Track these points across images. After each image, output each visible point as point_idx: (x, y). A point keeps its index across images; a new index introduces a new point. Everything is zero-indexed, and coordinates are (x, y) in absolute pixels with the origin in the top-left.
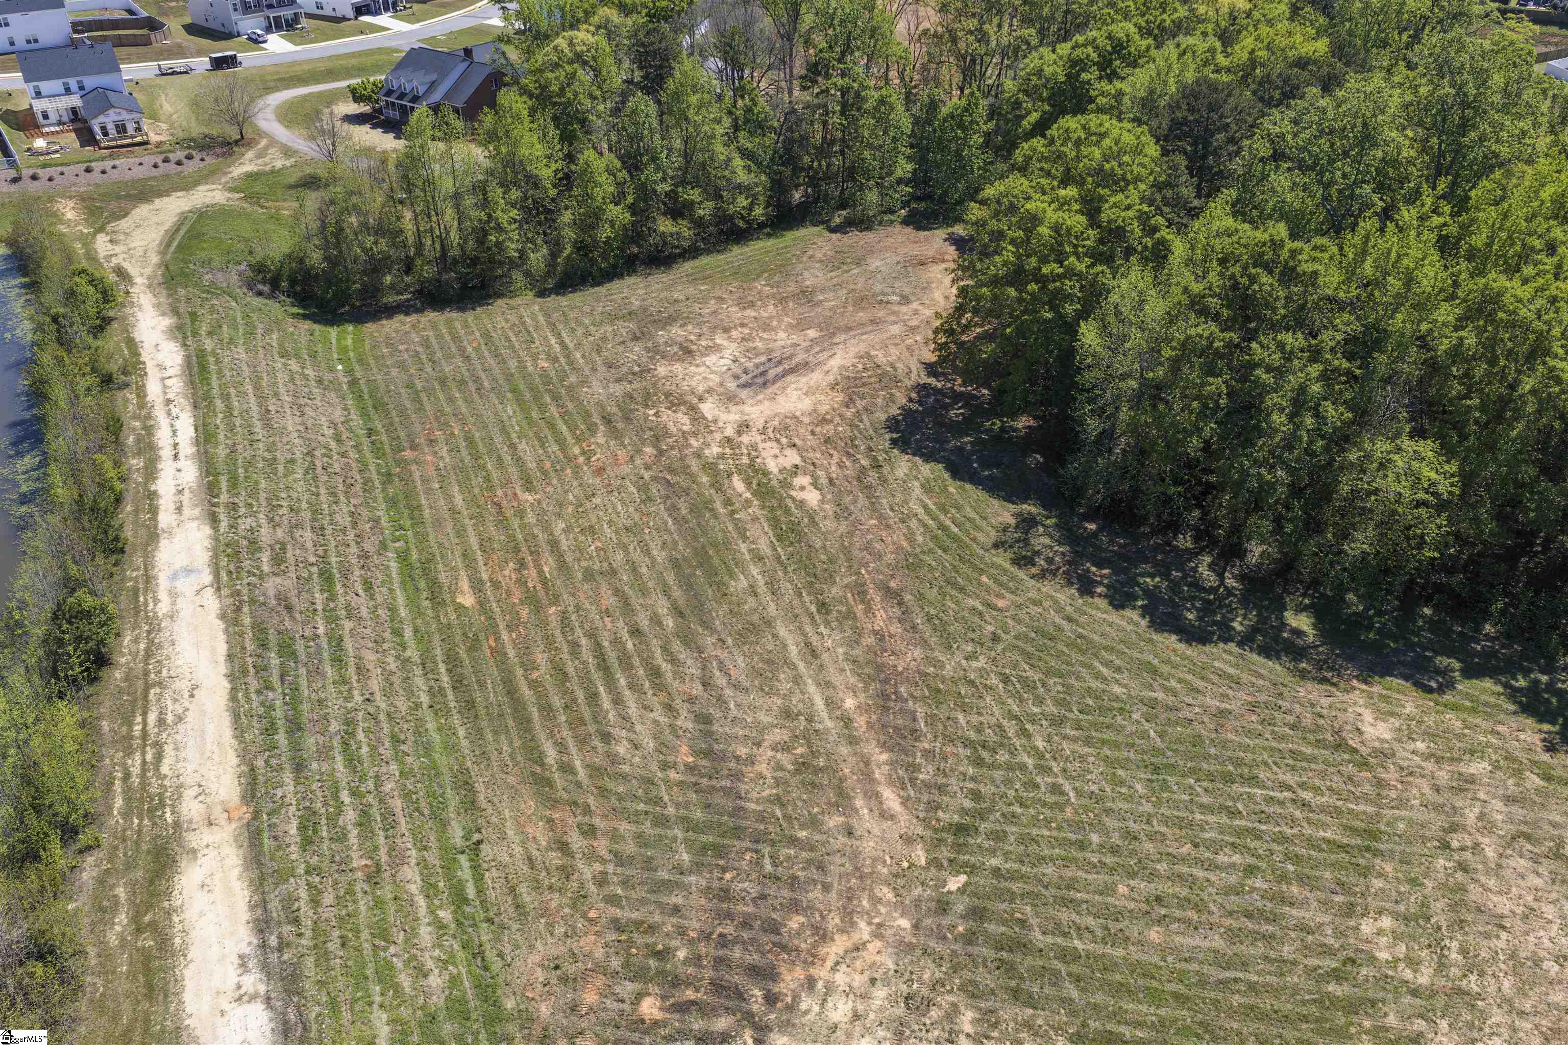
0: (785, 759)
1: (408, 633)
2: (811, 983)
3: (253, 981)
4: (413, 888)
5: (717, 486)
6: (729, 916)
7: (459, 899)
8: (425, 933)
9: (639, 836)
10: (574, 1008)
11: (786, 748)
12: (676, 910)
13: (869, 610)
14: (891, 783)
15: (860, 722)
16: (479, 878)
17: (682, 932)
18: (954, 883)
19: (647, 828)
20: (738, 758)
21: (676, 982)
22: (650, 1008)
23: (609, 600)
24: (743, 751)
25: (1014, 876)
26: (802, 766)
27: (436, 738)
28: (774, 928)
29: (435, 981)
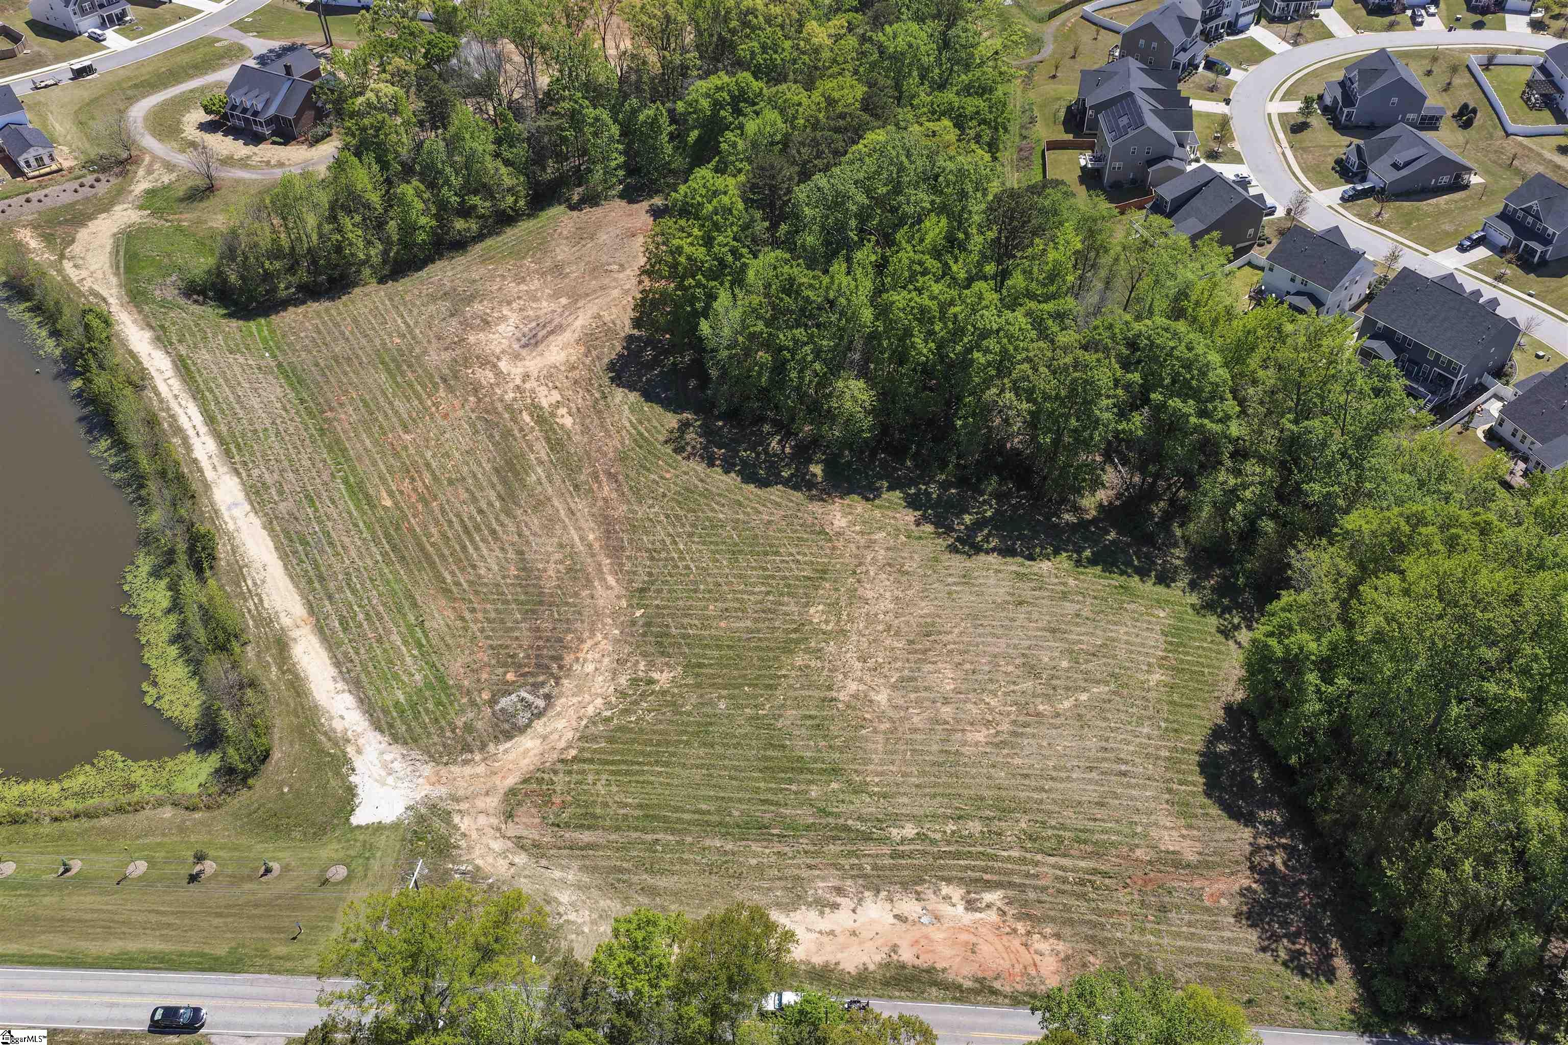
0: (561, 567)
1: (361, 525)
2: (577, 659)
3: (341, 685)
4: (398, 643)
5: (514, 420)
6: (540, 638)
7: (420, 646)
8: (409, 660)
9: (496, 610)
10: (479, 680)
11: (561, 562)
12: (517, 638)
13: (600, 487)
14: (611, 573)
15: (596, 545)
16: (426, 636)
17: (521, 646)
18: (638, 613)
19: (500, 606)
20: (538, 570)
21: (520, 666)
22: (510, 677)
23: (465, 496)
24: (540, 566)
25: (664, 608)
26: (569, 570)
27: (390, 576)
28: (560, 640)
29: (418, 677)
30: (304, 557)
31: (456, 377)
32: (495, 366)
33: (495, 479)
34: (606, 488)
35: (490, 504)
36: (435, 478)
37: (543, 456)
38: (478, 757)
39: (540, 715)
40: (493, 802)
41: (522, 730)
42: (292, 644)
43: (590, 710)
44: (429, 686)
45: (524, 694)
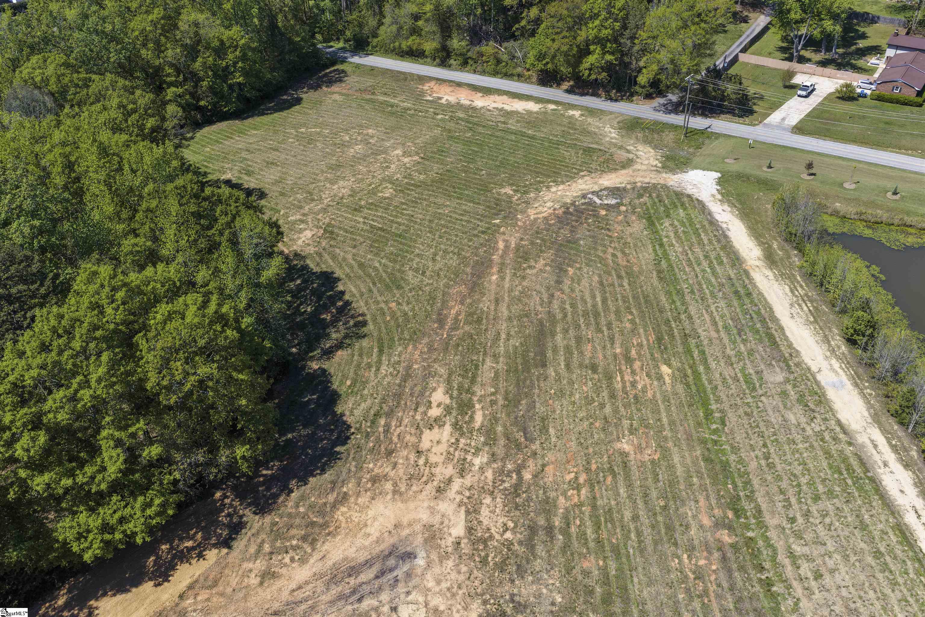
0: (533, 263)
2: (555, 210)
4: (677, 245)
5: (494, 420)
6: (572, 226)
7: (661, 245)
8: (672, 235)
9: (596, 250)
10: (626, 216)
11: (530, 267)
12: (589, 231)
14: (498, 249)
15: (495, 270)
16: (655, 250)
17: (589, 225)
18: (497, 221)
19: (592, 252)
20: (550, 266)
21: (594, 215)
22: (603, 213)
24: (548, 268)
25: (478, 219)
26: (527, 260)
27: (675, 298)
28: (560, 222)
29: (667, 224)
30: (755, 316)
31: (533, 529)
32: (470, 530)
33: (549, 354)
34: (453, 312)
35: (566, 331)
36: (609, 377)
37: (489, 362)
38: (639, 184)
39: (593, 193)
40: (637, 166)
41: (606, 189)
42: (762, 257)
43: (561, 187)
44: (659, 219)
45: (598, 201)
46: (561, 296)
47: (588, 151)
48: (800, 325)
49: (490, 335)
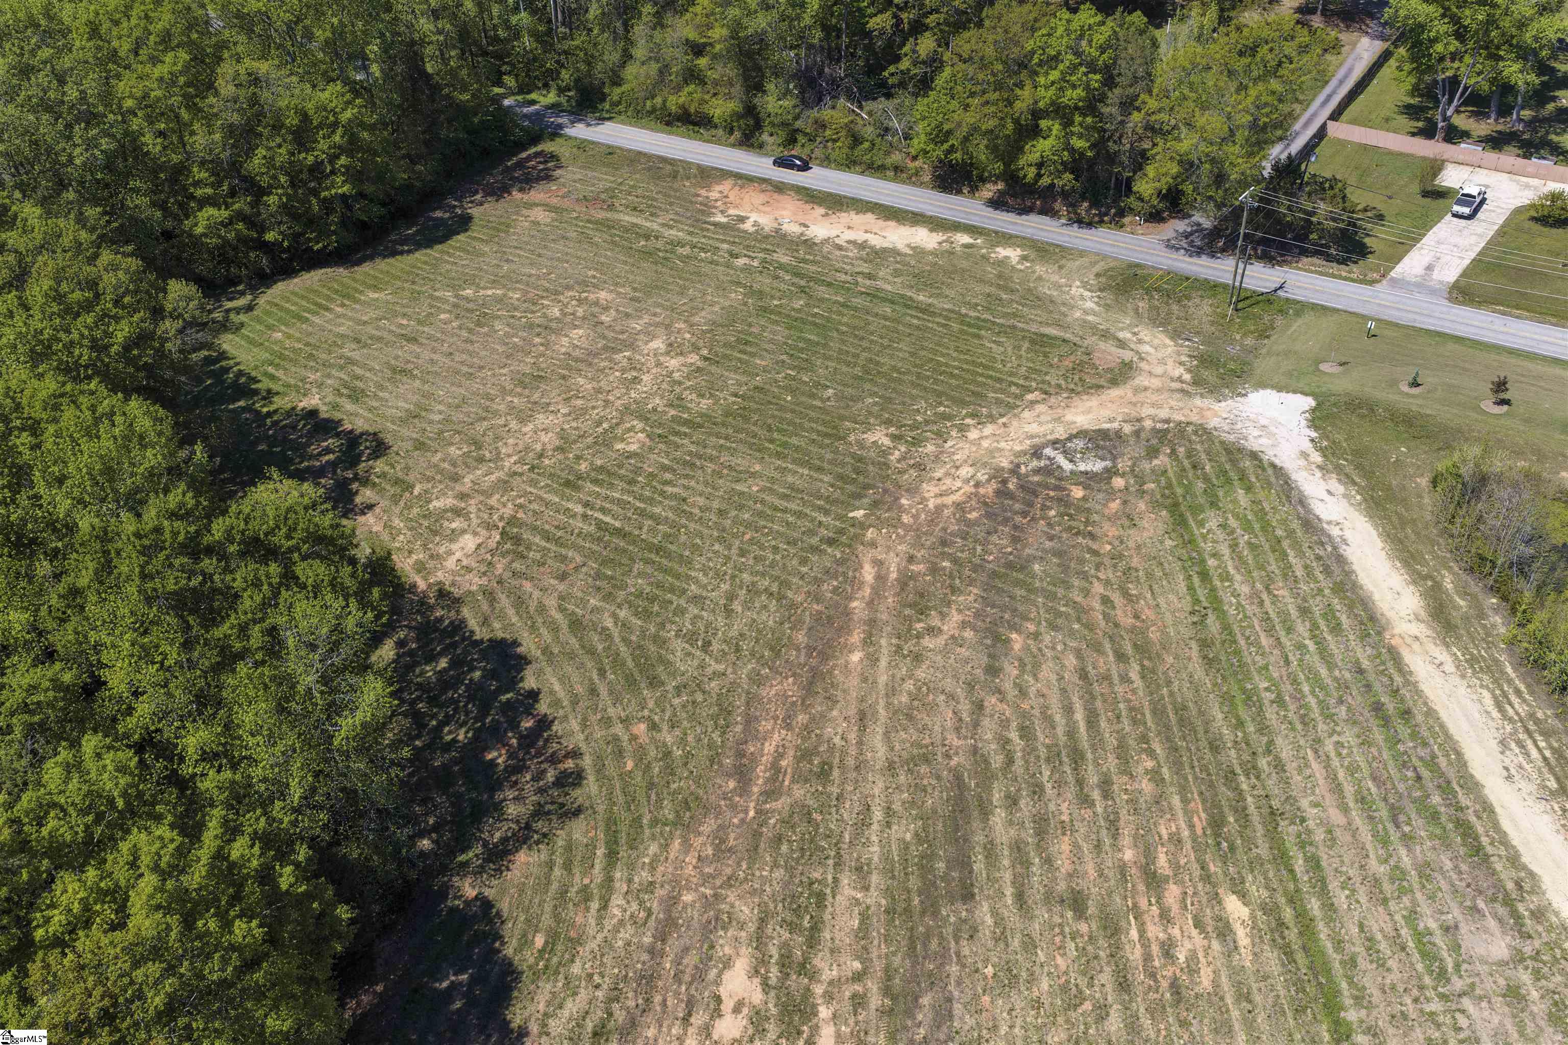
0: (936, 622)
2: (977, 485)
4: (1238, 577)
6: (1015, 527)
7: (1205, 576)
8: (1225, 550)
9: (1068, 587)
10: (1125, 502)
11: (932, 631)
12: (1051, 538)
14: (861, 585)
15: (856, 637)
16: (1191, 588)
17: (1049, 525)
18: (859, 514)
19: (1061, 592)
20: (974, 629)
21: (1060, 500)
22: (1078, 493)
24: (968, 634)
25: (820, 508)
26: (923, 612)
27: (1243, 713)
28: (989, 515)
29: (1212, 524)
30: (1425, 773)
33: (979, 865)
34: (769, 748)
35: (1012, 802)
36: (1113, 931)
37: (848, 890)
38: (1148, 424)
39: (1055, 442)
40: (1141, 380)
41: (1082, 434)
42: (1423, 614)
43: (989, 429)
44: (1196, 510)
45: (1067, 466)
46: (1001, 706)
47: (1040, 342)
48: (1530, 802)
49: (849, 812)
